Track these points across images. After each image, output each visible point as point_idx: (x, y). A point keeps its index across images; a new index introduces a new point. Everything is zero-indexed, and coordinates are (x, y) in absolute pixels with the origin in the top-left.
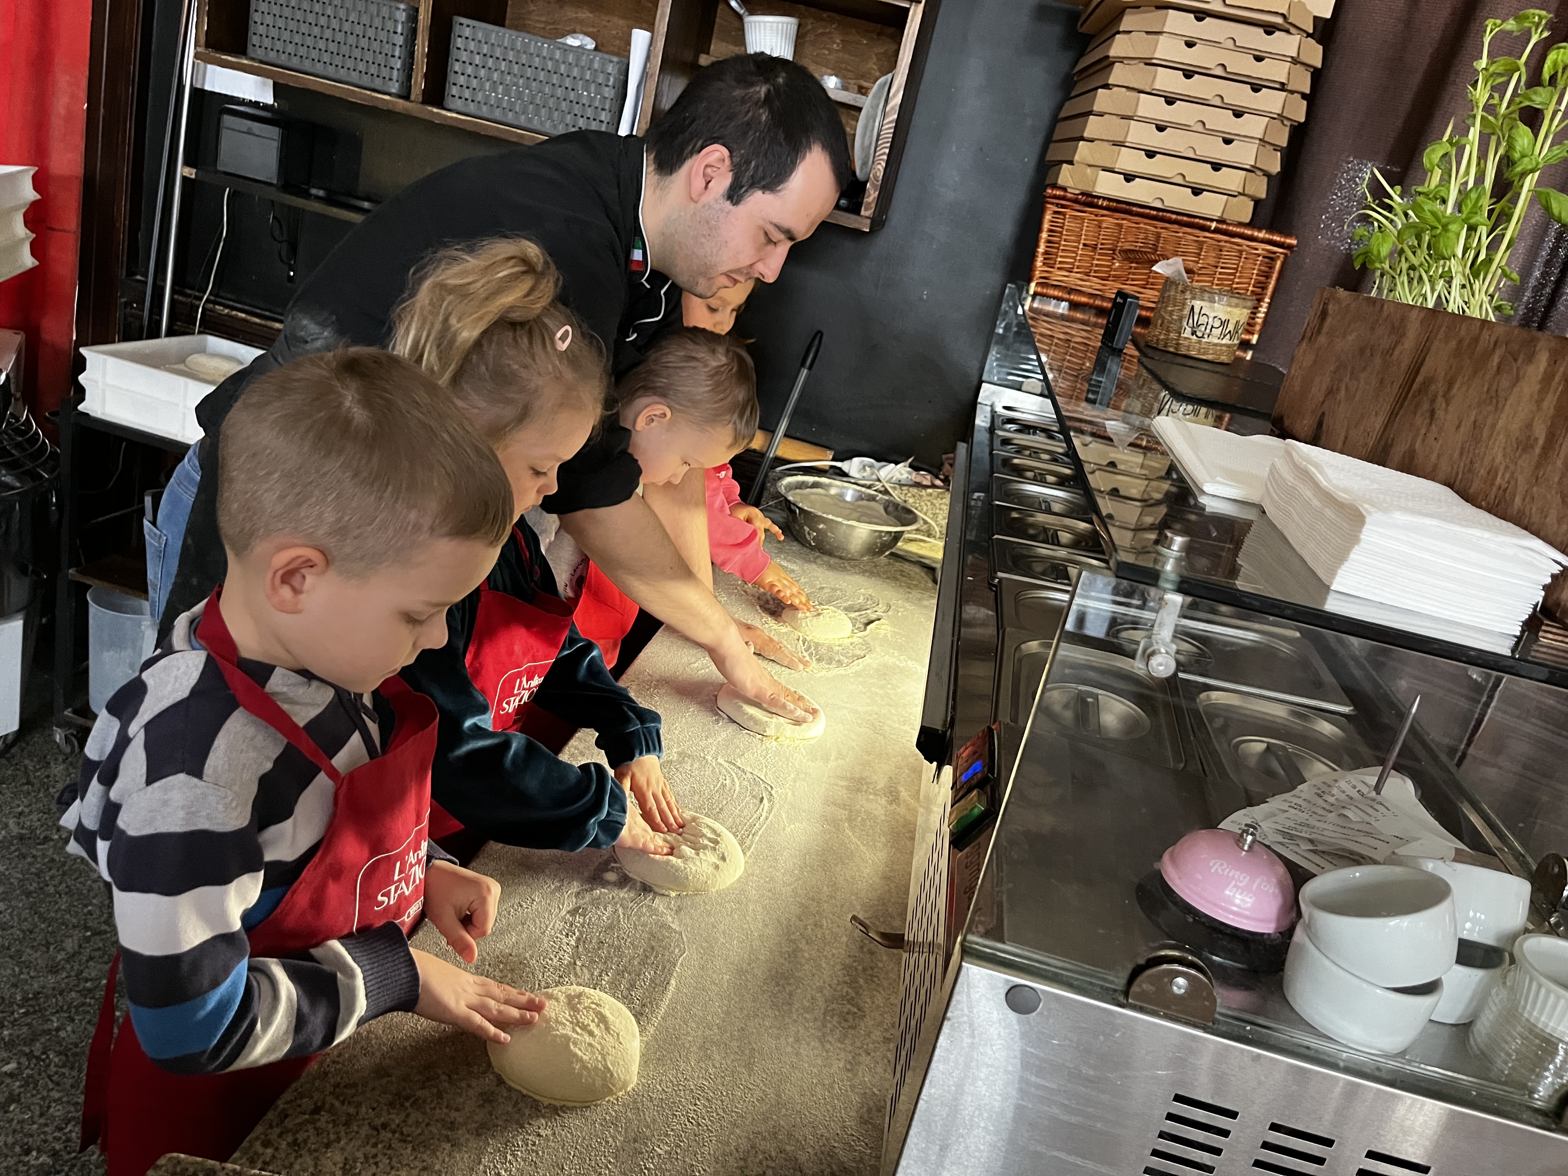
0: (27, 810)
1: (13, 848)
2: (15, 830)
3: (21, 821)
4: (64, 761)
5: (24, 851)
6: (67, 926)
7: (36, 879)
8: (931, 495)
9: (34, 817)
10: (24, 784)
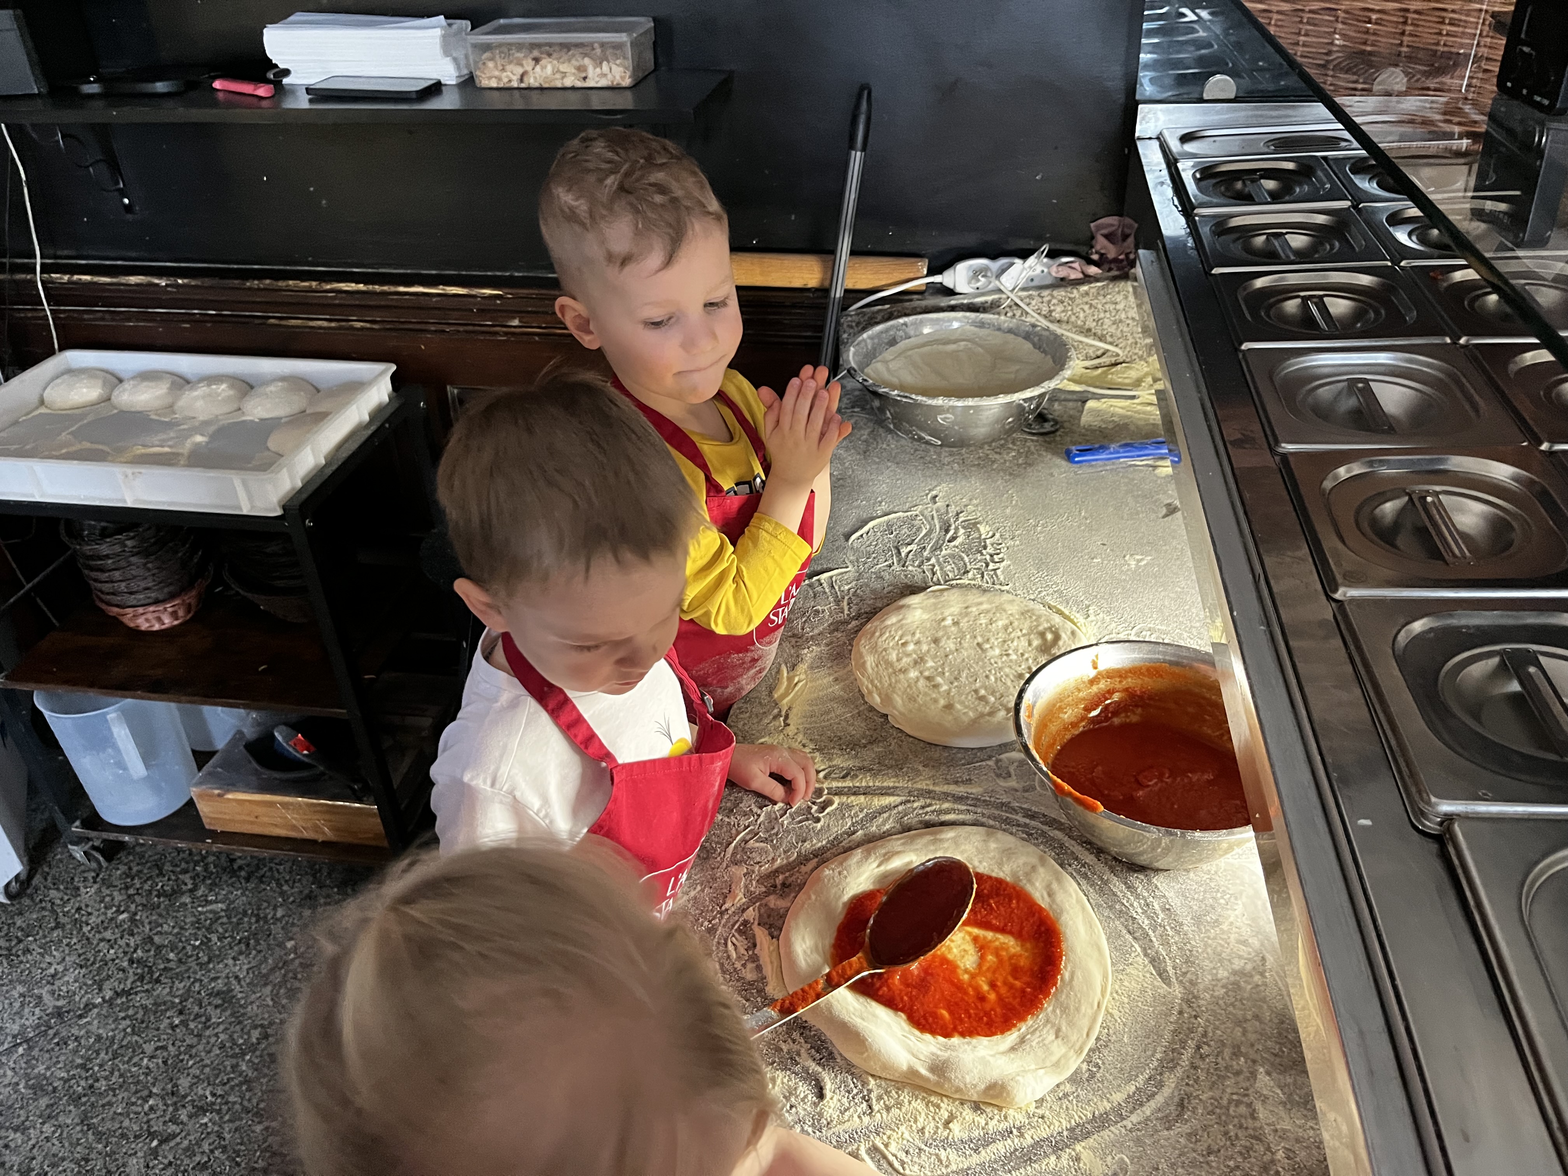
0: (60, 968)
1: (51, 1032)
2: (50, 1002)
3: (55, 987)
4: (95, 882)
5: (64, 1034)
6: (128, 1139)
7: (84, 1075)
8: (1087, 294)
9: (70, 977)
10: (53, 929)
